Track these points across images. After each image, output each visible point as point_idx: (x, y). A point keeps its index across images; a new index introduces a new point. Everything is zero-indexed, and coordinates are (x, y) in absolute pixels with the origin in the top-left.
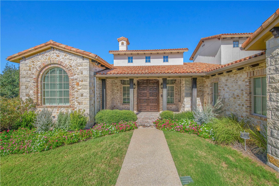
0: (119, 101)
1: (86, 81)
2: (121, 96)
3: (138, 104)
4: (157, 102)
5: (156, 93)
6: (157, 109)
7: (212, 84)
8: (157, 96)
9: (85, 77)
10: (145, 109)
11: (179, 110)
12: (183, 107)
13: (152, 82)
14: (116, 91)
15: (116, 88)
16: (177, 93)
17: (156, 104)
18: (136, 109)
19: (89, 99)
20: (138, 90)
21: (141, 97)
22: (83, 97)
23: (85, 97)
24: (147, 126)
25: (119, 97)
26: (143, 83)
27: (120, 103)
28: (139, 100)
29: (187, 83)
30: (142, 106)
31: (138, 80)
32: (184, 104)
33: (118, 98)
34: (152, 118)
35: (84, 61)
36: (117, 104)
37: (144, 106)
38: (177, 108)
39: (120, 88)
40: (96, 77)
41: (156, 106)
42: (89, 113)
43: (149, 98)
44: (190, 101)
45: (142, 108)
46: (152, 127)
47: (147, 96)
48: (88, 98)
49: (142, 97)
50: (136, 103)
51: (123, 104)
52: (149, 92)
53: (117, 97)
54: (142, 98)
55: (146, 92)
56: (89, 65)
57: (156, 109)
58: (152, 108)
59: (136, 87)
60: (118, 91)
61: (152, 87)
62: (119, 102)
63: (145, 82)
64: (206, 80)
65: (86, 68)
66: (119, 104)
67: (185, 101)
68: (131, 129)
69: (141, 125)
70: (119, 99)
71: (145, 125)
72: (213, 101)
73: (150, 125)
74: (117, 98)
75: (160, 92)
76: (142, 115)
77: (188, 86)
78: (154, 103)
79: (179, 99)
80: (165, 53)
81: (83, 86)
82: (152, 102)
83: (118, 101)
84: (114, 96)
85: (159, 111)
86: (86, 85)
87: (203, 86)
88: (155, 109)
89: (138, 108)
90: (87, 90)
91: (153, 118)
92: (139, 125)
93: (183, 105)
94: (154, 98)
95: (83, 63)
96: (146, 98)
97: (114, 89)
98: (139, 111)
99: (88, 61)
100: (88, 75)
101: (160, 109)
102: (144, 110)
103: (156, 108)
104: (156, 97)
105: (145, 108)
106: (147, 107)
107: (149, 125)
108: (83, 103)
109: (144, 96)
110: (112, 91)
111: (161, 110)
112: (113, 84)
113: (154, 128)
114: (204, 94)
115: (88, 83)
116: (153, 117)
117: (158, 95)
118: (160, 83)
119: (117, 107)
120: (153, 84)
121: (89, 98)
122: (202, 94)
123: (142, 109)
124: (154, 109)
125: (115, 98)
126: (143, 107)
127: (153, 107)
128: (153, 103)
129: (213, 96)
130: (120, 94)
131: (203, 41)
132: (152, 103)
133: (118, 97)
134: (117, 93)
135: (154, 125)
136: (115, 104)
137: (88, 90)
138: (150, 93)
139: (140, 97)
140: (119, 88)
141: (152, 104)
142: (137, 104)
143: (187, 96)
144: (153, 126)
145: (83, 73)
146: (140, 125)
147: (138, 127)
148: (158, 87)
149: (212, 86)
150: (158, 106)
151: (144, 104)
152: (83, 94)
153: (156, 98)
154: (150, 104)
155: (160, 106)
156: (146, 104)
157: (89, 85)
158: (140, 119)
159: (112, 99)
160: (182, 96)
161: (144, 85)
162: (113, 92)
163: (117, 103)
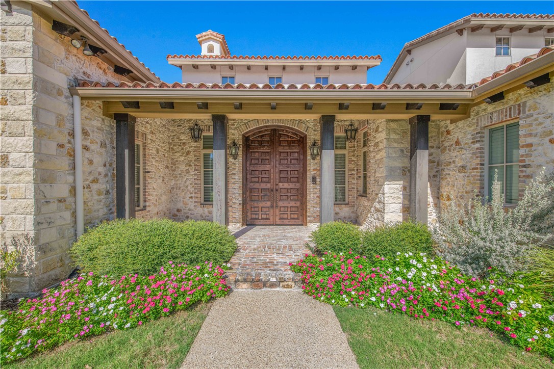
0: (193, 195)
1: (22, 101)
2: (199, 182)
3: (244, 203)
4: (300, 196)
5: (296, 172)
6: (300, 217)
7: (483, 133)
8: (301, 180)
9: (16, 87)
10: (266, 219)
11: (360, 220)
12: (377, 210)
13: (287, 139)
14: (183, 167)
15: (182, 159)
16: (353, 172)
17: (298, 204)
18: (241, 217)
19: (31, 178)
20: (246, 162)
21: (255, 182)
22: (10, 169)
23: (16, 170)
24: (269, 284)
25: (191, 184)
26: (261, 144)
27: (195, 202)
28: (248, 193)
29: (392, 137)
30: (256, 209)
31: (247, 133)
32: (380, 202)
33: (189, 188)
34: (285, 247)
35: (11, 20)
36: (186, 204)
37: (264, 209)
38: (353, 215)
39: (196, 158)
40: (83, 98)
41: (296, 209)
42: (32, 234)
43: (277, 187)
44: (401, 193)
45: (257, 216)
46: (288, 286)
47: (272, 181)
48: (28, 174)
49: (258, 182)
50: (241, 199)
51: (204, 204)
52: (277, 170)
53: (186, 182)
54: (257, 186)
55: (268, 168)
56: (31, 35)
57: (298, 219)
58: (286, 216)
59: (240, 152)
60: (190, 166)
61: (285, 155)
62: (191, 197)
63: (267, 139)
64: (451, 127)
65: (18, 47)
66: (193, 204)
67: (385, 192)
68: (199, 301)
69: (245, 281)
70: (193, 189)
71: (259, 280)
72: (483, 188)
73: (281, 280)
74: (187, 187)
75: (308, 168)
76: (254, 238)
77: (396, 145)
78: (291, 200)
79: (361, 189)
80: (319, 68)
81: (9, 123)
82: (285, 198)
83: (189, 195)
84: (178, 182)
85: (304, 223)
86: (18, 120)
87: (439, 148)
88: (294, 218)
89: (247, 216)
90: (27, 138)
91: (290, 248)
92: (237, 281)
93: (377, 205)
94: (292, 186)
95: (9, 28)
96: (268, 186)
97: (177, 161)
98: (249, 223)
99: (28, 19)
100: (28, 78)
101: (308, 219)
102: (261, 222)
103: (296, 216)
104: (298, 182)
105: (265, 216)
106: (271, 211)
107: (274, 280)
108: (9, 194)
109: (264, 180)
110: (172, 167)
111: (311, 222)
112: (175, 145)
113: (296, 290)
114: (443, 170)
115: (30, 111)
116: (291, 242)
117: (302, 176)
118: (309, 143)
119: (185, 213)
120: (289, 146)
121: (32, 173)
122: (436, 170)
123: (256, 219)
124: (291, 218)
125: (180, 188)
126: (260, 213)
127: (289, 213)
128: (287, 200)
129: (486, 173)
130: (195, 174)
131: (409, 52)
132: (285, 200)
133: (188, 183)
134: (185, 172)
135: (293, 280)
136: (180, 205)
137: (27, 141)
138: (280, 171)
139: (251, 182)
140: (191, 157)
141: (286, 204)
142: (241, 202)
143: (391, 177)
144: (290, 283)
145: (9, 69)
146: (240, 278)
147: (233, 286)
148: (305, 154)
149: (483, 141)
150: (303, 209)
151: (264, 203)
152: (7, 157)
153: (298, 186)
154: (281, 204)
155: (308, 210)
156: (269, 204)
157: (31, 117)
158: (247, 251)
159: (173, 188)
160: (371, 180)
161: (265, 149)
162: (174, 170)
163: (186, 200)
